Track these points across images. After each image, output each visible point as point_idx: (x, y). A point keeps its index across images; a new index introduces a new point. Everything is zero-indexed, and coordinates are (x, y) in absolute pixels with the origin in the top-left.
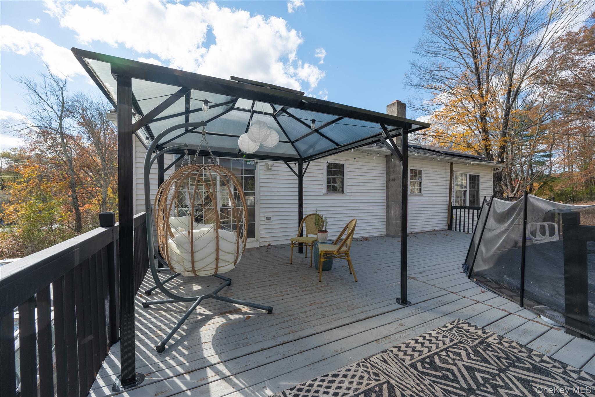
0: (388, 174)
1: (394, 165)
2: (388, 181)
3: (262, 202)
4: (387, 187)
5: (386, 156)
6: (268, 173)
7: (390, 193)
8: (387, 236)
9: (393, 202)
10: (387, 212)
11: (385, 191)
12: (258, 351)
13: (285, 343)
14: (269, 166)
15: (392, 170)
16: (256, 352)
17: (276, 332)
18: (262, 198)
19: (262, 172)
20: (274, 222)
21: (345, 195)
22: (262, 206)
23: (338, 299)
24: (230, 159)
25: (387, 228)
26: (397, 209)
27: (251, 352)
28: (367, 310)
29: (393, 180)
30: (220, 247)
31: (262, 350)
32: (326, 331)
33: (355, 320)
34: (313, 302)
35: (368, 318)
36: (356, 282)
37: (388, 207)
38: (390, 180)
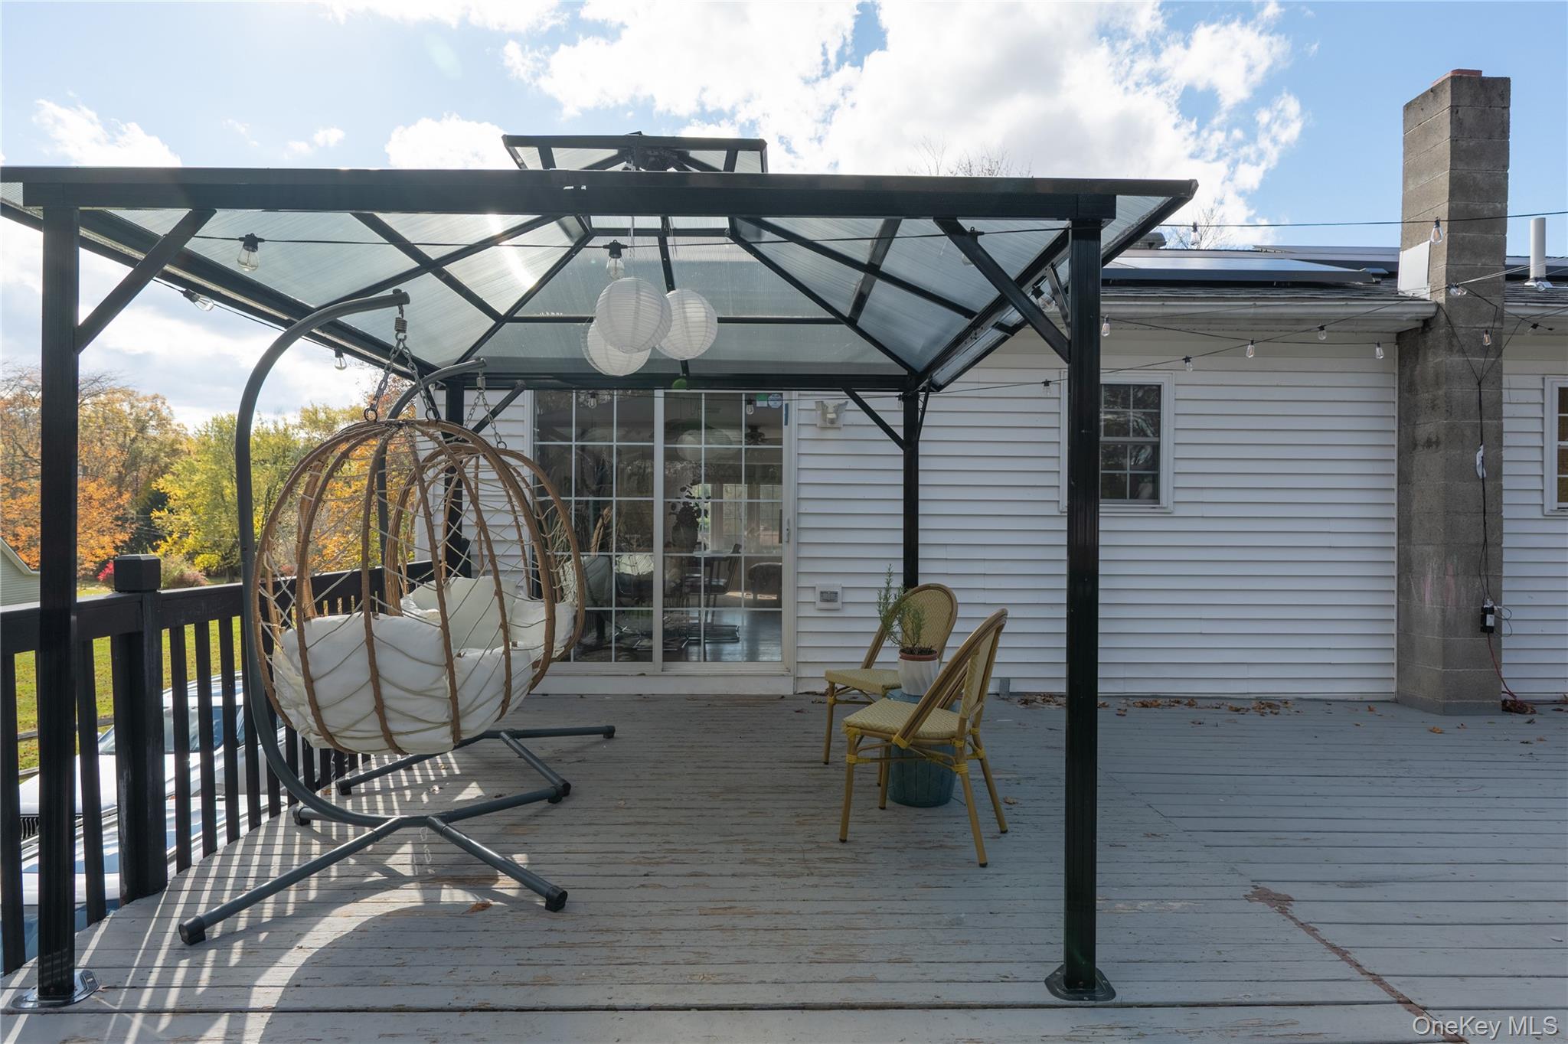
0: (1407, 417)
1: (1437, 375)
2: (1408, 447)
3: (806, 537)
4: (1404, 478)
5: (1400, 336)
6: (831, 434)
7: (1415, 506)
8: (1399, 701)
9: (1430, 549)
10: (1404, 591)
11: (1393, 498)
12: (386, 1010)
13: (481, 1010)
14: (831, 409)
15: (1424, 397)
16: (380, 1010)
17: (496, 969)
18: (806, 522)
19: (806, 433)
20: (851, 612)
21: (1169, 516)
22: (806, 552)
23: (826, 913)
24: (701, 394)
25: (1403, 668)
26: (1450, 581)
27: (364, 1007)
28: (881, 977)
29: (1429, 444)
30: (383, 672)
31: (400, 1011)
32: (649, 1009)
33: (789, 1000)
34: (727, 905)
35: (852, 1007)
36: (984, 865)
37: (1406, 568)
38: (1415, 446)
